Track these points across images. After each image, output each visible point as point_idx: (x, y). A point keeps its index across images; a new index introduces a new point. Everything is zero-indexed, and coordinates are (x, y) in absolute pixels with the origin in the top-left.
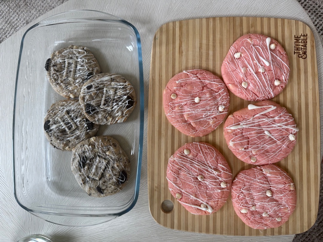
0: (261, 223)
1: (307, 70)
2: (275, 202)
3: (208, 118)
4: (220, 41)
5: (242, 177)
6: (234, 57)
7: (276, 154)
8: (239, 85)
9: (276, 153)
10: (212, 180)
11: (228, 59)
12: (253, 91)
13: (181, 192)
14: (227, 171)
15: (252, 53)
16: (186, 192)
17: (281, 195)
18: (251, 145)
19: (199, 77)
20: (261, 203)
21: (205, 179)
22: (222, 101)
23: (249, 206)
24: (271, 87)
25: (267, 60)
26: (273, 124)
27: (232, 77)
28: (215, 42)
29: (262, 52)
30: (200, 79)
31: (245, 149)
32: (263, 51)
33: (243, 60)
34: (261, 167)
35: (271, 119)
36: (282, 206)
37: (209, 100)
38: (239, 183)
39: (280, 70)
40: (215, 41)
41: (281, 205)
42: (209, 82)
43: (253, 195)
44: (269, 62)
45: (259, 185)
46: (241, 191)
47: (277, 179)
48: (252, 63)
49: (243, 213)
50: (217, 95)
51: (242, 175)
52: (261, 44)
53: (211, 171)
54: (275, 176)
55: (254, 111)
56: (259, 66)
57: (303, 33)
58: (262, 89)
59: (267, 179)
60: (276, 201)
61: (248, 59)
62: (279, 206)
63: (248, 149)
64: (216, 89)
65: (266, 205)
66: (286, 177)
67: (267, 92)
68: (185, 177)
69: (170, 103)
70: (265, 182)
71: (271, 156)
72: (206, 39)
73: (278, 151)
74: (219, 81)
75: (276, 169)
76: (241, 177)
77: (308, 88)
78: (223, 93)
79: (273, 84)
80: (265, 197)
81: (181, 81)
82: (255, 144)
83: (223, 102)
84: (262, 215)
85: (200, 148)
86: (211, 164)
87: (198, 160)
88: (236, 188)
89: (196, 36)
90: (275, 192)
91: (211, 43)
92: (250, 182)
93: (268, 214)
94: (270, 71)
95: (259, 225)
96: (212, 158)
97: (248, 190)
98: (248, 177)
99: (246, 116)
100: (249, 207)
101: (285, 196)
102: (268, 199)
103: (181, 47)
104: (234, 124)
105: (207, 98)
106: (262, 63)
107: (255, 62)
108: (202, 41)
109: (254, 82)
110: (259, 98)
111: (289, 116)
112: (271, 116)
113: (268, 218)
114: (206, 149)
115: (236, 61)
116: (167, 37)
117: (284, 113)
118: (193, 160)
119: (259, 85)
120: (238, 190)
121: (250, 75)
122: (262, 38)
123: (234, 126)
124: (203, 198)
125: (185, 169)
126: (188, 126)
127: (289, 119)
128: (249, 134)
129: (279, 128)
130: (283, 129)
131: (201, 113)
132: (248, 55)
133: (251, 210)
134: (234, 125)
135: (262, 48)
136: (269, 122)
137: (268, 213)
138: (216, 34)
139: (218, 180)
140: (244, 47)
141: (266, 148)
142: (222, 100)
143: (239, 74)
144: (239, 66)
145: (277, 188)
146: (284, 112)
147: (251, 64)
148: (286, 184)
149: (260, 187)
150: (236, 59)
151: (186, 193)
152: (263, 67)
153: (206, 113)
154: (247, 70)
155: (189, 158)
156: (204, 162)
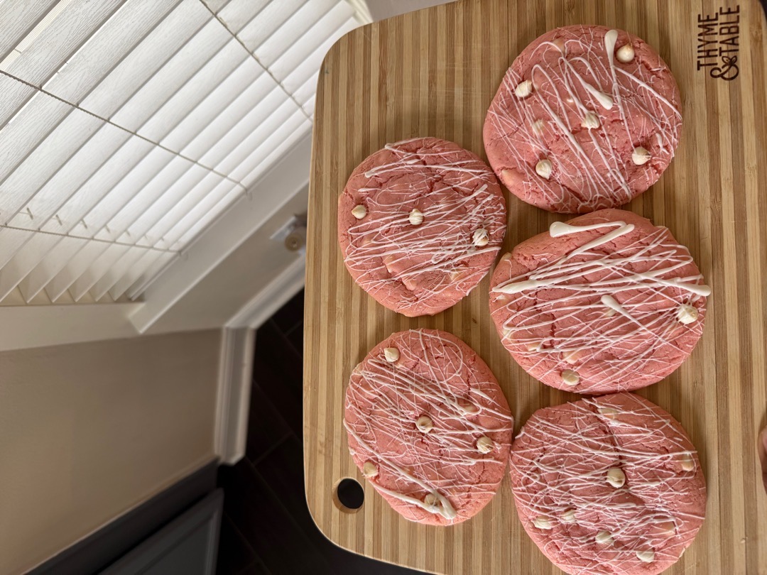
0: (592, 560)
1: (741, 114)
2: (633, 506)
3: (445, 264)
4: (482, 58)
5: (538, 427)
6: (514, 95)
7: (638, 365)
8: (529, 172)
9: (637, 361)
10: (452, 430)
11: (498, 104)
12: (568, 186)
13: (377, 459)
14: (494, 410)
15: (561, 77)
16: (389, 460)
17: (653, 485)
18: (560, 336)
19: (423, 157)
20: (591, 504)
21: (435, 428)
22: (481, 218)
23: (556, 510)
24: (622, 170)
25: (607, 90)
26: (626, 275)
27: (508, 151)
28: (470, 63)
29: (591, 71)
30: (424, 163)
31: (544, 347)
32: (594, 70)
33: (536, 101)
34: (592, 401)
35: (619, 262)
36: (656, 518)
37: (447, 218)
38: (530, 443)
39: (648, 118)
40: (470, 60)
41: (654, 515)
42: (448, 169)
43: (569, 479)
44: (611, 97)
45: (584, 452)
46: (533, 467)
47: (639, 437)
48: (561, 105)
49: (540, 530)
50: (470, 202)
51: (538, 422)
52: (589, 50)
53: (450, 408)
54: (634, 427)
55: (568, 240)
56: (582, 110)
57: (727, 5)
58: (594, 178)
59: (609, 436)
60: (639, 501)
61: (551, 96)
62: (647, 516)
63: (552, 347)
64: (467, 187)
65: (606, 511)
66: (667, 430)
67: (609, 184)
68: (384, 420)
69: (350, 229)
70: (603, 444)
71: (621, 368)
72: (447, 59)
73: (642, 355)
74: (476, 163)
75: (638, 408)
76: (534, 425)
77: (743, 166)
78: (485, 197)
79: (628, 161)
80: (603, 488)
81: (377, 171)
82: (573, 333)
83: (484, 219)
84: (594, 540)
85: (425, 343)
86: (452, 389)
87: (417, 377)
88: (521, 457)
89: (422, 52)
90: (633, 475)
91: (459, 67)
92: (558, 441)
93: (613, 538)
94: (615, 125)
95: (585, 568)
96: (455, 372)
97: (554, 465)
98: (554, 427)
99: (544, 257)
100: (554, 514)
101: (663, 488)
102: (613, 495)
103: (384, 86)
104: (512, 277)
105: (440, 211)
106: (592, 101)
107: (570, 101)
108: (436, 64)
109: (568, 160)
110: (586, 203)
111: (675, 252)
112: (619, 252)
113: (611, 548)
114: (439, 347)
115: (519, 107)
116: (351, 64)
117: (659, 243)
118: (406, 377)
119: (584, 167)
120: (527, 462)
121: (558, 140)
122: (592, 33)
123: (510, 283)
124: (430, 479)
125: (386, 400)
126: (394, 287)
127: (677, 258)
128: (556, 306)
129: (644, 286)
130: (655, 289)
131: (426, 251)
132: (551, 85)
133: (563, 522)
134: (510, 280)
135: (590, 62)
136: (615, 272)
137: (613, 536)
138: (471, 43)
139: (468, 433)
140: (541, 66)
141: (605, 345)
142: (482, 216)
143: (527, 140)
144: (527, 117)
145: (639, 464)
146: (661, 241)
147: (560, 108)
148: (667, 451)
149: (589, 457)
150: (519, 99)
151: (387, 462)
152: (593, 112)
153: (439, 253)
154: (547, 125)
155: (396, 372)
156: (433, 381)
